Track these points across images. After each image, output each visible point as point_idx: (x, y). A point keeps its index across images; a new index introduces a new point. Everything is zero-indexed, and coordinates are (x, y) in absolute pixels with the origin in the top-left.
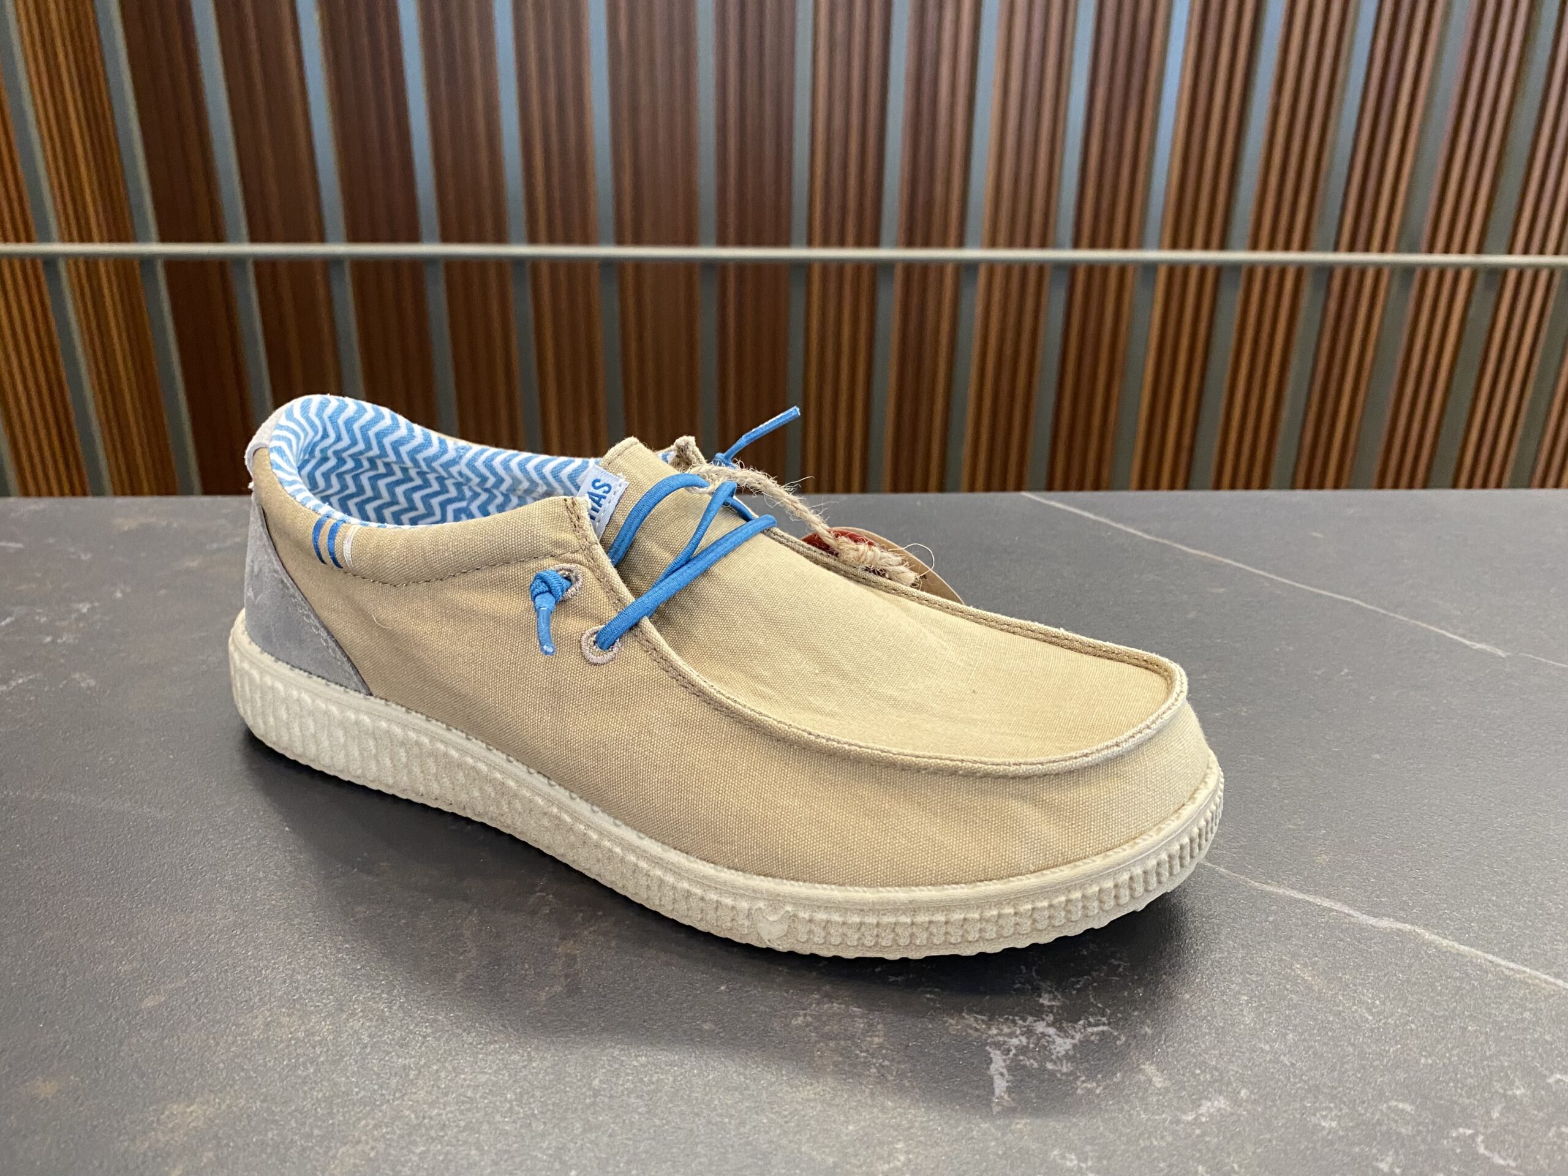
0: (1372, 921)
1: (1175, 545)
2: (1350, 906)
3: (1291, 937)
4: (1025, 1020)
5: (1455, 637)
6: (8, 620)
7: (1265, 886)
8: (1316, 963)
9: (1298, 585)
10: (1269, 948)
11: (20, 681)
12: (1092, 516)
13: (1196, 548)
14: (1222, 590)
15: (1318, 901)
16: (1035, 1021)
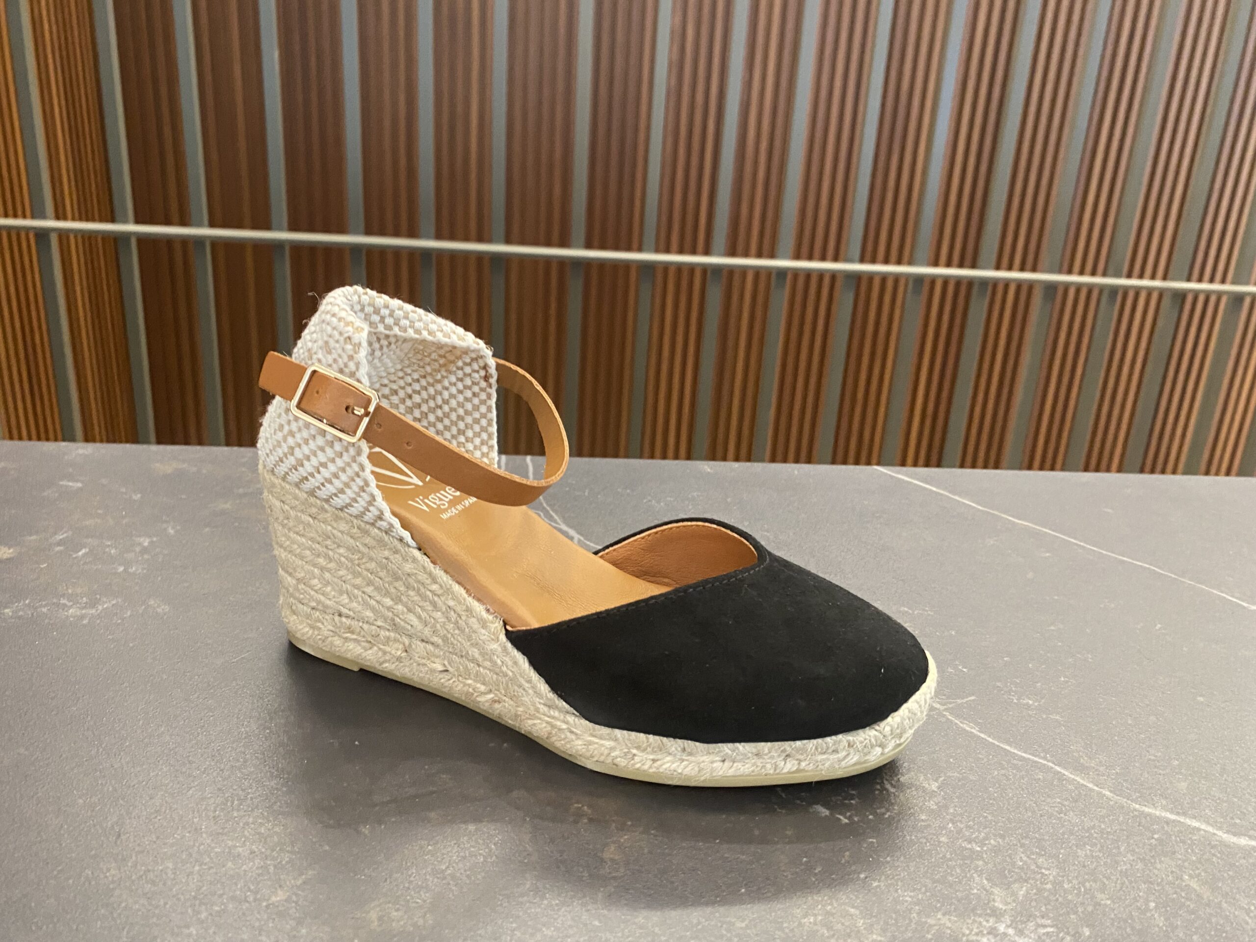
0: (1234, 839)
1: (1003, 515)
2: (1212, 826)
3: (1175, 852)
4: (987, 921)
5: (1235, 600)
6: (83, 551)
7: (1144, 808)
8: (1200, 874)
9: (1104, 552)
10: (1161, 862)
11: (105, 606)
12: (934, 489)
13: (1020, 519)
14: (1048, 555)
15: (1188, 821)
16: (996, 923)
